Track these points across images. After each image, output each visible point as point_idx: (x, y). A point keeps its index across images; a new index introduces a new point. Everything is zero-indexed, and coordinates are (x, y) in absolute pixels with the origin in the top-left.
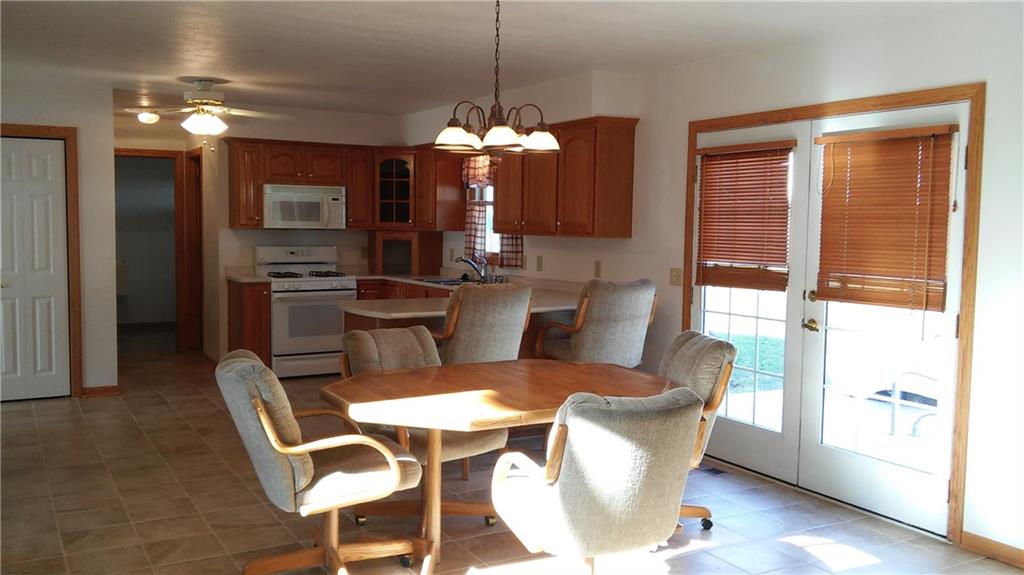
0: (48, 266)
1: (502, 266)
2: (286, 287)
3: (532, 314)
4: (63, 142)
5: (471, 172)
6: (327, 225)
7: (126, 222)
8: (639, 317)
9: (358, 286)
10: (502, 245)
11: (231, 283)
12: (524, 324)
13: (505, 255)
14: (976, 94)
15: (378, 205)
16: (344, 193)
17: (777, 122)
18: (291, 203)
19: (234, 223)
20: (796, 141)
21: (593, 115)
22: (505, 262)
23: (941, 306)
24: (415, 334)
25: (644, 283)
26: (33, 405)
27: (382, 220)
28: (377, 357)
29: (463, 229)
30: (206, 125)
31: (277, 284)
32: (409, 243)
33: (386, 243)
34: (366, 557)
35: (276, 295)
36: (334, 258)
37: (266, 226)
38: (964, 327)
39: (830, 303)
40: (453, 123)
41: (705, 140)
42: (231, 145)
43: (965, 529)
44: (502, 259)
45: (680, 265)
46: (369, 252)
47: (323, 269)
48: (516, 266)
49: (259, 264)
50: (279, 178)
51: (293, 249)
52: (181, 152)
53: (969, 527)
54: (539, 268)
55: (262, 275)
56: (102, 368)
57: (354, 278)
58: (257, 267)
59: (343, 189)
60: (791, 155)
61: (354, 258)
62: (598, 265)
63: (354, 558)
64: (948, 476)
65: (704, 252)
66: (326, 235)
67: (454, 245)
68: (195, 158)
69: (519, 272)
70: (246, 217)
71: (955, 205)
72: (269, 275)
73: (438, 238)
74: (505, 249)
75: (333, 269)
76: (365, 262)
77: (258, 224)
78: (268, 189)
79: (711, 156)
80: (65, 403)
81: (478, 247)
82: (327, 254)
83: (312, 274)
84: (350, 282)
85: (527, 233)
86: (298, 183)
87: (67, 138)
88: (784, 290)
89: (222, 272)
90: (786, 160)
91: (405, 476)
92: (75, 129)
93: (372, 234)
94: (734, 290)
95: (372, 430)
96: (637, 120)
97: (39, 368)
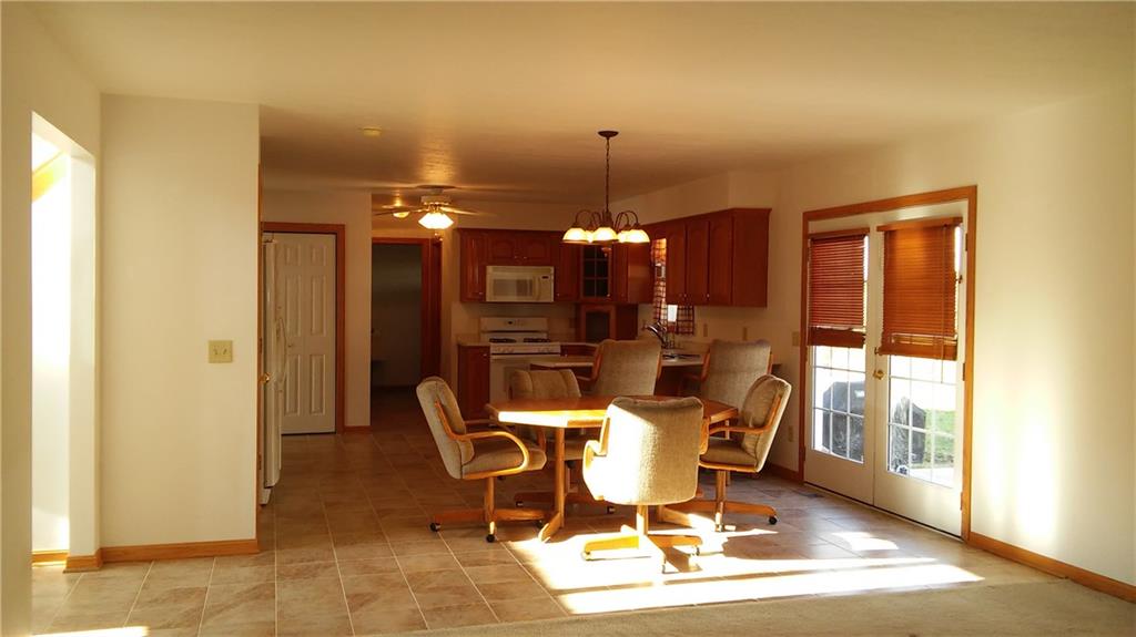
0: (322, 331)
1: (677, 333)
2: (502, 350)
3: (663, 367)
4: (333, 236)
5: (657, 252)
6: (538, 298)
7: (380, 299)
8: (756, 370)
9: (562, 350)
10: (678, 315)
11: (459, 346)
12: (656, 371)
13: (680, 323)
14: (970, 193)
15: (581, 283)
16: (552, 272)
17: (858, 213)
18: (525, 281)
19: (463, 299)
20: (869, 229)
21: (729, 207)
22: (680, 330)
23: (954, 357)
24: (564, 377)
25: (761, 343)
26: (308, 437)
27: (585, 295)
28: (531, 388)
29: (651, 302)
30: (437, 221)
31: (494, 348)
32: (608, 314)
33: (588, 314)
34: (512, 518)
35: (494, 357)
36: (544, 327)
37: (488, 300)
38: (967, 373)
39: (893, 357)
40: (575, 226)
41: (816, 227)
42: (462, 233)
43: (972, 530)
44: (678, 327)
45: (799, 330)
46: (576, 322)
47: (535, 336)
48: (688, 333)
49: (484, 332)
50: (499, 261)
51: (510, 319)
52: (427, 240)
53: (973, 529)
54: (705, 334)
55: (485, 340)
56: (359, 412)
57: (558, 343)
58: (482, 335)
59: (552, 269)
60: (866, 239)
61: (562, 327)
62: (745, 330)
63: (505, 518)
64: (961, 490)
65: (814, 318)
66: (538, 308)
67: (645, 316)
68: (437, 244)
69: (691, 338)
70: (473, 293)
71: (961, 278)
72: (491, 340)
73: (634, 309)
74: (680, 318)
75: (544, 336)
76: (573, 331)
77: (482, 299)
78: (490, 269)
79: (817, 240)
80: (332, 437)
81: (662, 317)
82: (539, 324)
83: (526, 340)
84: (556, 347)
85: (696, 304)
86: (516, 264)
87: (338, 232)
88: (861, 347)
89: (453, 337)
90: (863, 243)
91: (532, 461)
92: (343, 226)
93: (578, 307)
94: (834, 349)
95: (512, 427)
96: (769, 210)
97: (313, 409)
